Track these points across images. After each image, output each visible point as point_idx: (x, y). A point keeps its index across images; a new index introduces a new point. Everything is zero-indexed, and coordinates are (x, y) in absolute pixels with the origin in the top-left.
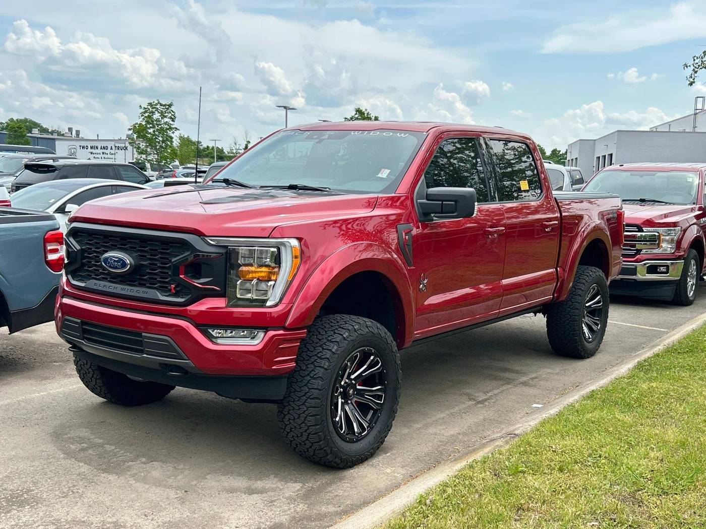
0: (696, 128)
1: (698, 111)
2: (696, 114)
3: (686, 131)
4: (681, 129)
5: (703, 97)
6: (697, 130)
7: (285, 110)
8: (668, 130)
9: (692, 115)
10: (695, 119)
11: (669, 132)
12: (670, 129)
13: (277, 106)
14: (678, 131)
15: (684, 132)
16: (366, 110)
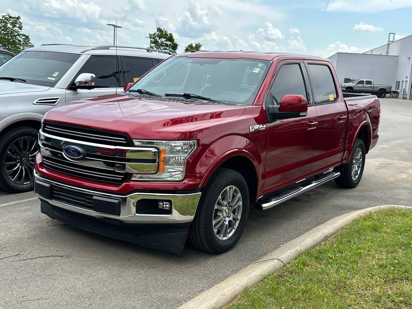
0: (388, 53)
1: (390, 42)
2: (389, 44)
3: (383, 54)
4: (379, 53)
5: (394, 34)
6: (389, 54)
7: (114, 27)
8: (371, 54)
9: (386, 45)
10: (388, 47)
11: (372, 55)
12: (372, 53)
13: (107, 24)
14: (377, 54)
15: (381, 55)
16: (164, 29)
